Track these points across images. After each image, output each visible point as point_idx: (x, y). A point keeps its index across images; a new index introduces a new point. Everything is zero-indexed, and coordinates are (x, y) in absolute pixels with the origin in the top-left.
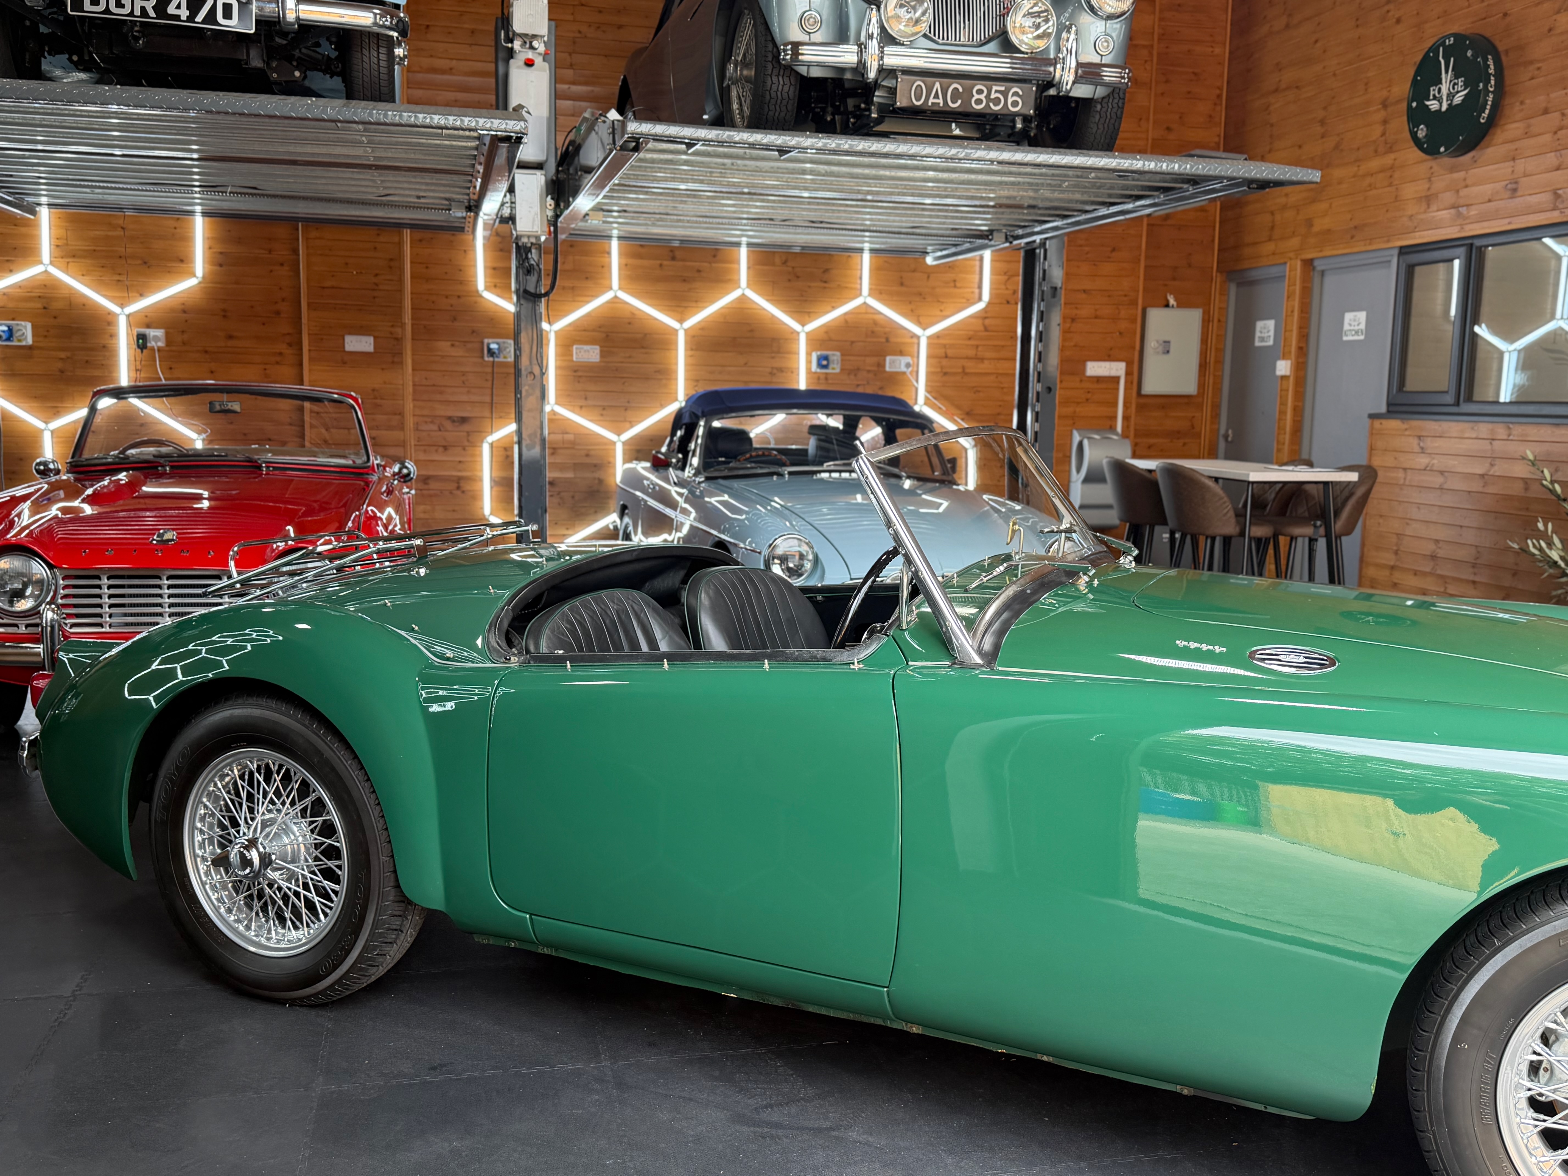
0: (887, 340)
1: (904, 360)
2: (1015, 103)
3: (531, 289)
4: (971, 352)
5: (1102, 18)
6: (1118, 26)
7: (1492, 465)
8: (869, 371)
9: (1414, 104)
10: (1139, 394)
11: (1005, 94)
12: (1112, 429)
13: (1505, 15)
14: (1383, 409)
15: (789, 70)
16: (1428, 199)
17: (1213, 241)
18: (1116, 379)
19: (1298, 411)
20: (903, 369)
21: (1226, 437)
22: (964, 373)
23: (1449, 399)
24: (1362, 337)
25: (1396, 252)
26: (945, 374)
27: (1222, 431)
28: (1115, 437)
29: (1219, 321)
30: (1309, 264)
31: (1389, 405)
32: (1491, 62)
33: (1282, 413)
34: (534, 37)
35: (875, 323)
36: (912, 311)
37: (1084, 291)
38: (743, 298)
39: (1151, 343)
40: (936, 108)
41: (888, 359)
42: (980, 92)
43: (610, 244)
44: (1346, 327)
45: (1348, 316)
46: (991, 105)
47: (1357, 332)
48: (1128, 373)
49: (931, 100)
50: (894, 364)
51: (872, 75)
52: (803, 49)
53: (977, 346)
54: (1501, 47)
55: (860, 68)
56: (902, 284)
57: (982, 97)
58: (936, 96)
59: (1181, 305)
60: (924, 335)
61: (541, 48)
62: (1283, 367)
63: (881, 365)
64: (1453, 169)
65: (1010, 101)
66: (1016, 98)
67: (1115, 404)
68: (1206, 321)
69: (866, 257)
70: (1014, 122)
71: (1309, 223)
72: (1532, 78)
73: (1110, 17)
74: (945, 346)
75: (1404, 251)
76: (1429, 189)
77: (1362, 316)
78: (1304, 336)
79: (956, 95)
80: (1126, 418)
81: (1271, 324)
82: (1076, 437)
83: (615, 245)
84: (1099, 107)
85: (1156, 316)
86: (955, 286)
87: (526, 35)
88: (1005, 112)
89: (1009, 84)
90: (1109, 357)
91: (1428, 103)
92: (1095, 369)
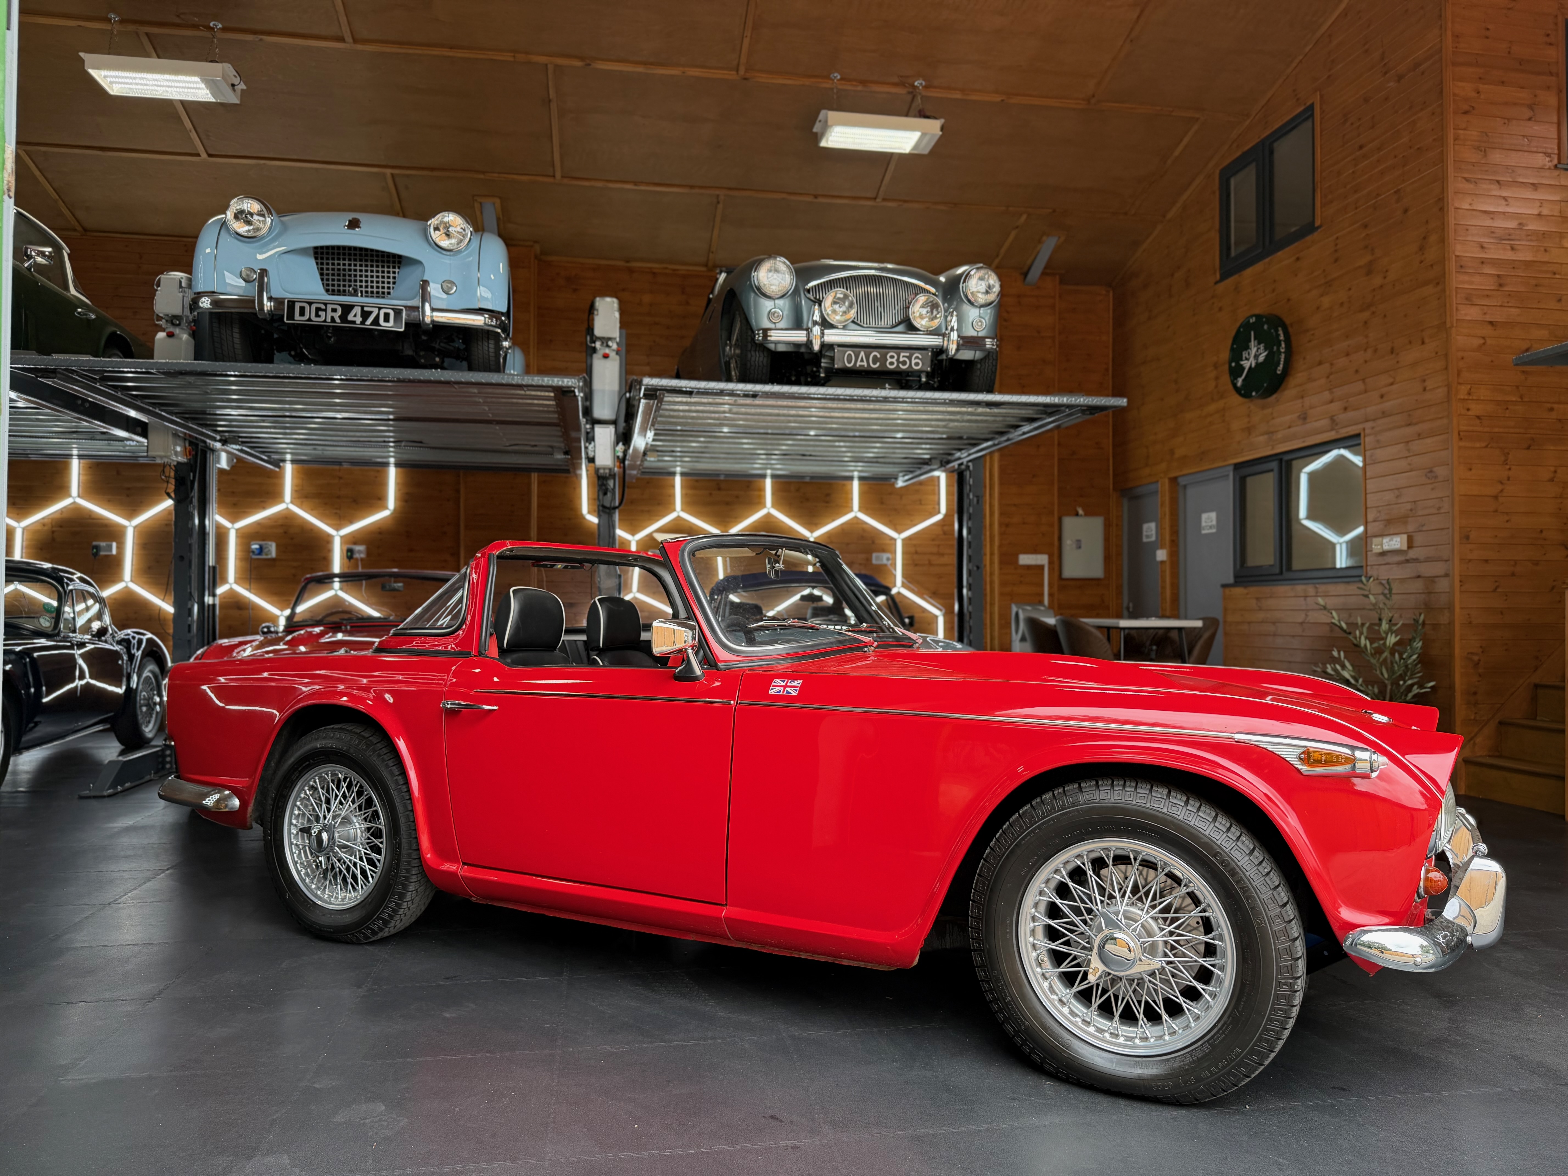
0: (873, 542)
1: (885, 556)
2: (916, 364)
3: (607, 504)
4: (935, 550)
5: (976, 307)
6: (989, 311)
7: (1307, 615)
8: (860, 564)
9: (1233, 364)
10: (1060, 578)
11: (910, 358)
12: (1041, 602)
13: (1289, 300)
14: (1231, 580)
15: (762, 347)
16: (1249, 430)
17: (1109, 469)
18: (1041, 568)
19: (1175, 586)
20: (885, 562)
21: (1128, 608)
22: (930, 564)
23: (1277, 571)
24: (1214, 531)
25: (1231, 468)
26: (916, 565)
27: (1125, 604)
28: (1042, 608)
29: (1117, 525)
30: (1174, 480)
31: (1236, 577)
32: (1281, 332)
33: (1163, 588)
34: (610, 339)
35: (864, 530)
36: (890, 521)
37: (1015, 505)
38: (769, 515)
39: (1068, 542)
40: (862, 368)
41: (874, 555)
42: (892, 357)
43: (674, 480)
44: (1203, 524)
45: (1204, 516)
46: (901, 365)
47: (1211, 527)
48: (1051, 562)
49: (859, 363)
50: (878, 558)
51: (816, 347)
52: (770, 333)
53: (939, 546)
54: (1288, 322)
55: (809, 343)
56: (882, 503)
57: (894, 360)
58: (862, 360)
59: (1087, 514)
60: (899, 538)
61: (615, 346)
62: (1161, 555)
63: (869, 560)
64: (1263, 407)
65: (913, 362)
66: (917, 360)
67: (1042, 585)
68: (1107, 526)
69: (856, 484)
70: (920, 377)
71: (1172, 452)
72: (1310, 341)
73: (982, 306)
74: (915, 545)
75: (1237, 467)
76: (1249, 422)
77: (1213, 515)
78: (1175, 532)
79: (875, 360)
80: (1051, 595)
81: (1153, 525)
82: (1014, 609)
83: (678, 480)
84: (979, 366)
85: (1069, 522)
86: (921, 504)
87: (603, 338)
88: (910, 370)
89: (912, 351)
90: (1035, 551)
91: (1242, 363)
92: (1025, 559)
